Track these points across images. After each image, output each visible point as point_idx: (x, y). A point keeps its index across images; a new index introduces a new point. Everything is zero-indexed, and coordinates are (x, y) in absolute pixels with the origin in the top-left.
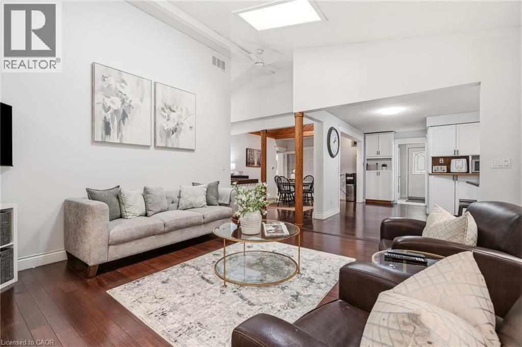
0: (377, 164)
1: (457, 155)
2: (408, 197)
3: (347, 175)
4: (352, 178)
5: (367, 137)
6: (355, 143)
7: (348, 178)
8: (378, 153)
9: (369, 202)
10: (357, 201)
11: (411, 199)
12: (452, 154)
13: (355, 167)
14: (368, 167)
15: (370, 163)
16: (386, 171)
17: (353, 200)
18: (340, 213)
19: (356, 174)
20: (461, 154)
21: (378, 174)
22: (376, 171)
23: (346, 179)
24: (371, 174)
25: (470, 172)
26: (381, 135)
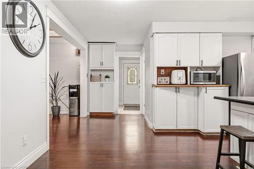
0: (100, 75)
1: (178, 66)
2: (124, 105)
3: (70, 87)
4: (75, 90)
5: (91, 46)
6: (79, 53)
7: (71, 90)
8: (102, 64)
9: (93, 116)
10: (81, 116)
11: (127, 107)
12: (174, 65)
13: (78, 78)
14: (92, 78)
15: (94, 74)
16: (109, 82)
17: (76, 114)
18: (50, 149)
19: (79, 85)
20: (182, 65)
21: (102, 85)
22: (100, 83)
23: (69, 92)
24: (95, 85)
25: (189, 84)
26: (104, 45)
